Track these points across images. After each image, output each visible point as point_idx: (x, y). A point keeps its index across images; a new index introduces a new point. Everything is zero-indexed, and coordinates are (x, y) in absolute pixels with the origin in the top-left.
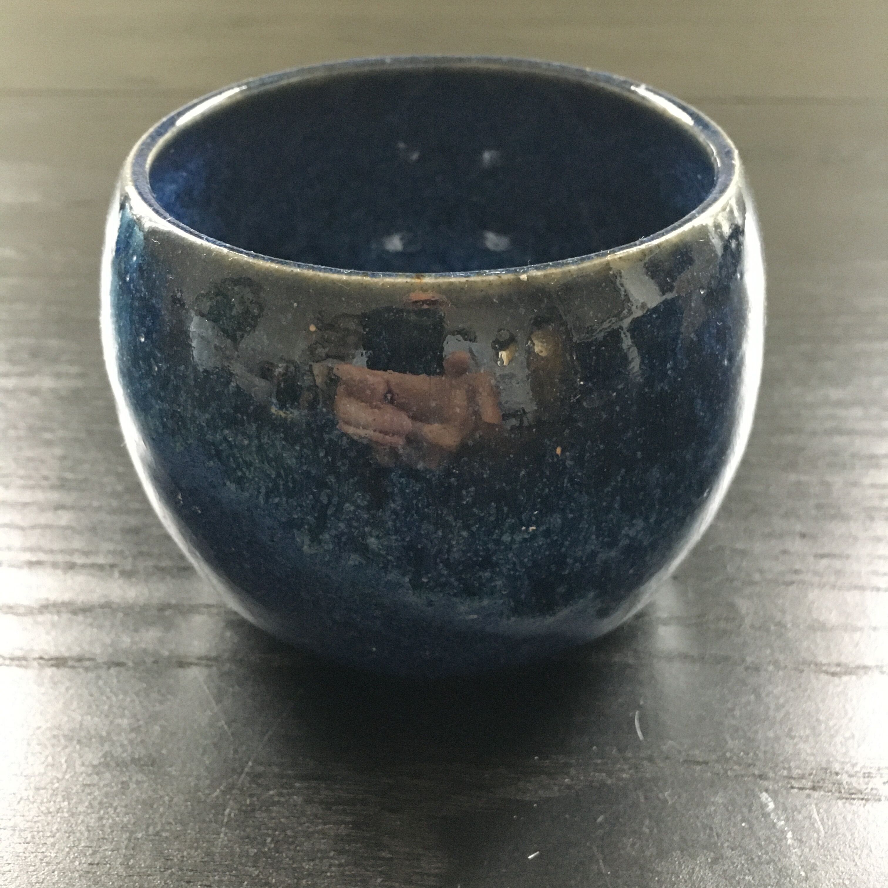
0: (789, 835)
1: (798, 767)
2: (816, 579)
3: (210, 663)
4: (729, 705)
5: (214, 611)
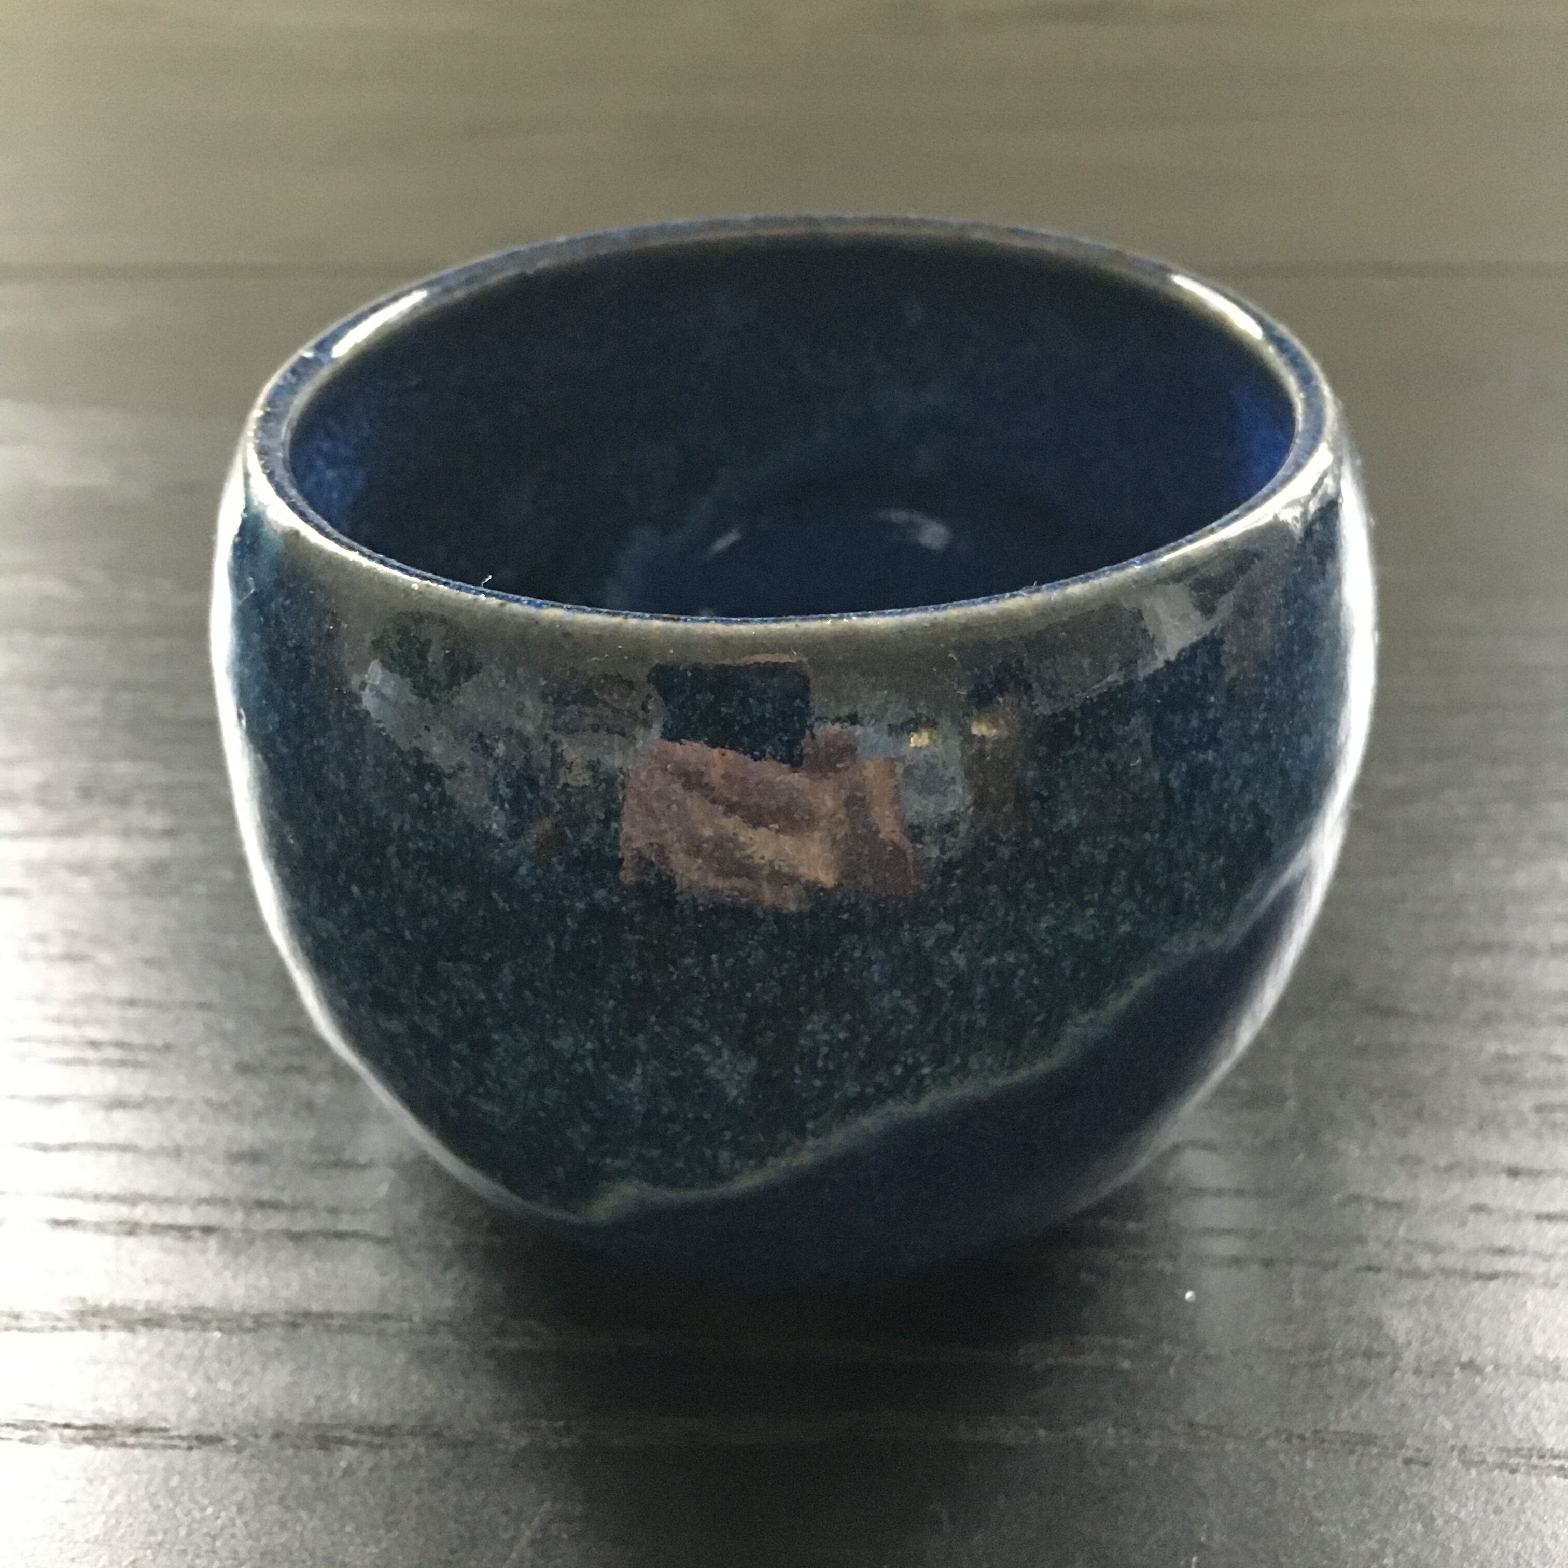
2: (1540, 1268)
3: (377, 1440)
4: (1373, 1544)
5: (391, 1327)
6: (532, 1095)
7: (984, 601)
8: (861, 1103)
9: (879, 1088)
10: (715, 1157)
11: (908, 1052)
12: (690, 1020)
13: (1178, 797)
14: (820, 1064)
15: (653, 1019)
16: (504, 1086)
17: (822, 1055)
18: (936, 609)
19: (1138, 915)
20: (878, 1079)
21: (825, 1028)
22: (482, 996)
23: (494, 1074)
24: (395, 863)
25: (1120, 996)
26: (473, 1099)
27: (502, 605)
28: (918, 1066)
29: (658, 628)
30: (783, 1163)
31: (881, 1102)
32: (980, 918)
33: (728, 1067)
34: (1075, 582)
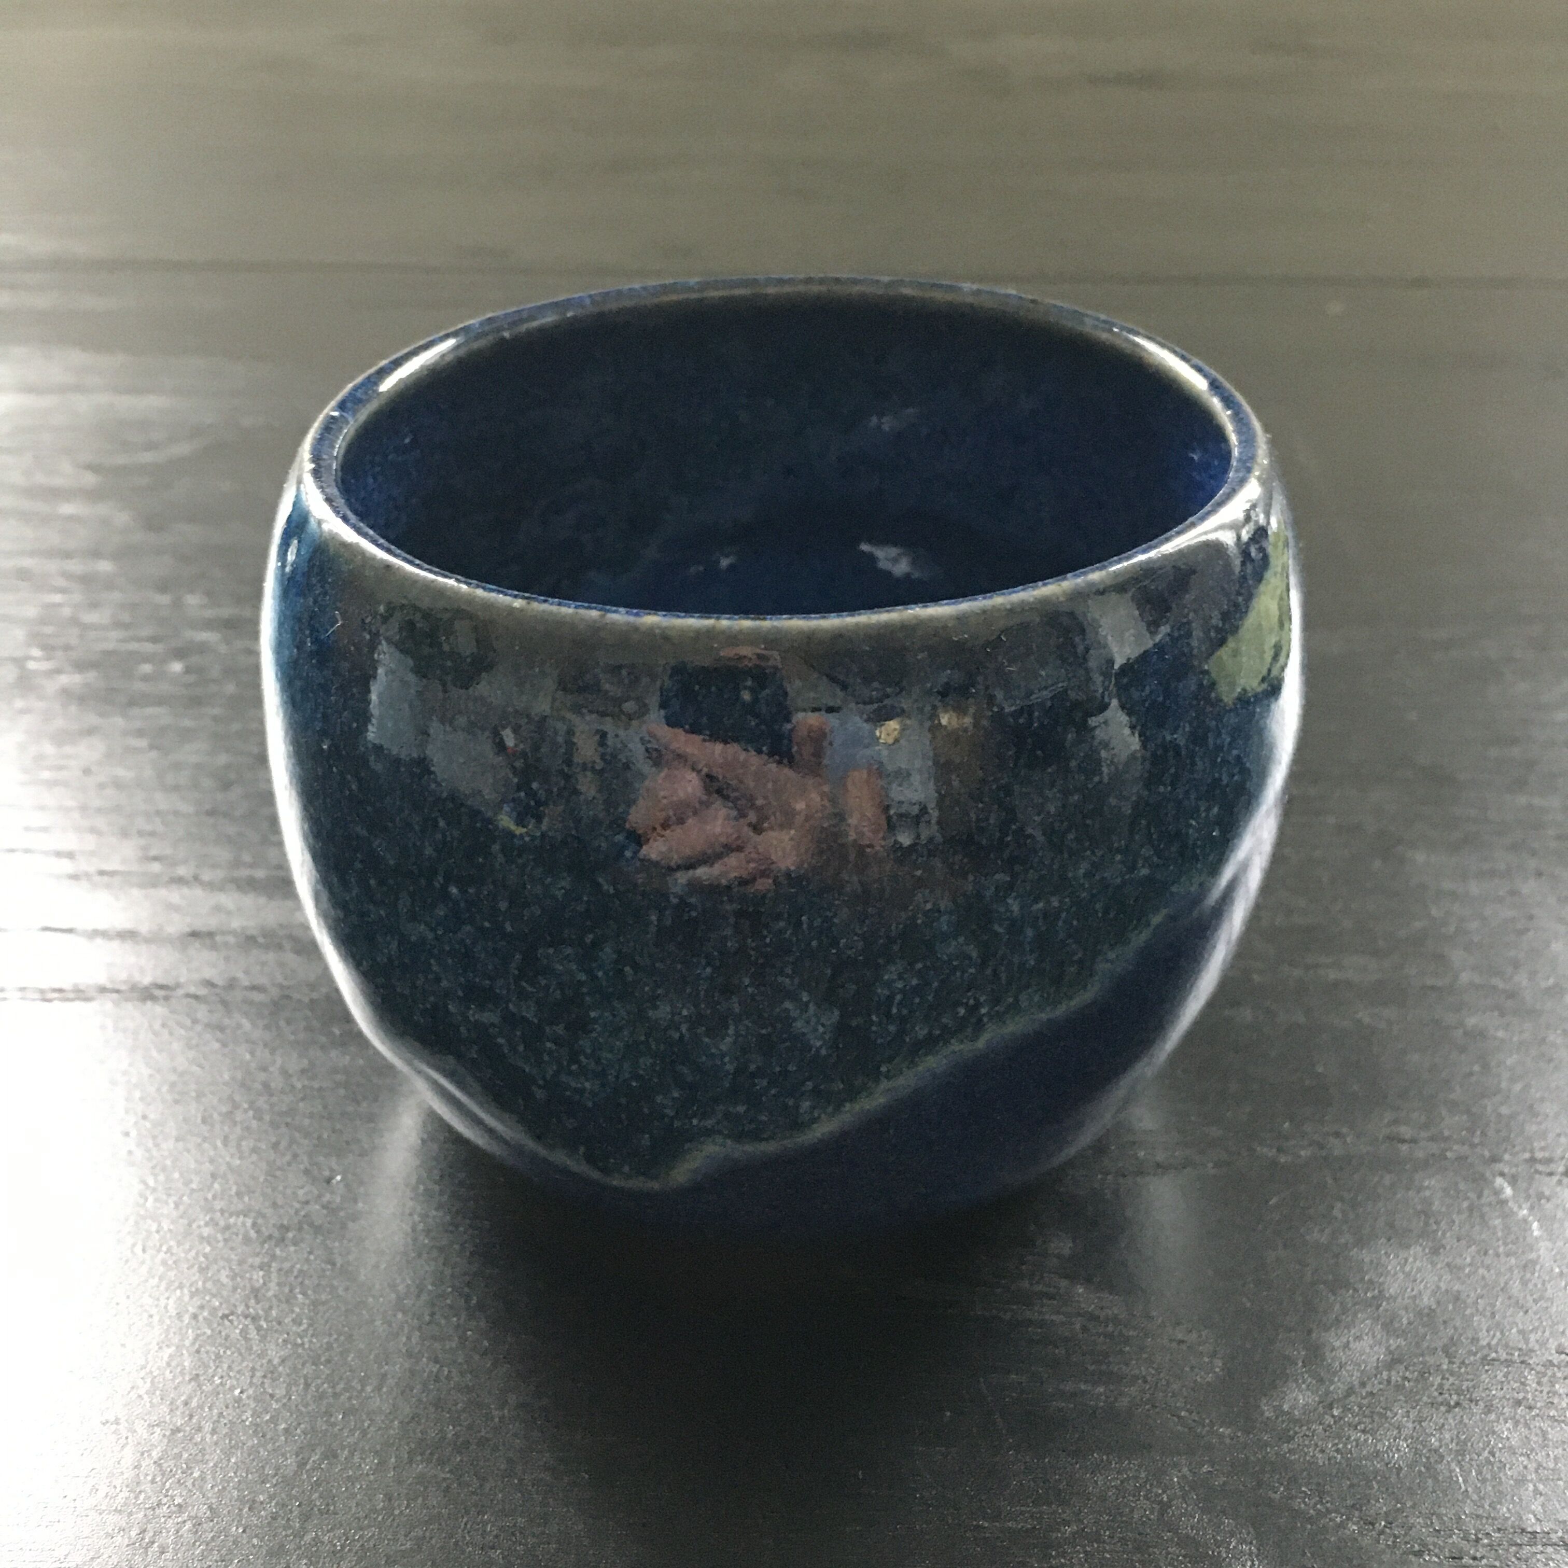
0: (1535, 1225)
1: (1542, 1149)
6: (626, 1066)
7: (1023, 590)
8: (930, 1044)
9: (944, 1028)
10: (797, 1107)
11: (970, 994)
12: (780, 979)
13: (1184, 752)
14: (894, 1011)
15: (747, 981)
16: (598, 1061)
17: (896, 1001)
18: (984, 598)
19: (1155, 859)
20: (944, 1020)
21: (900, 977)
22: (583, 977)
23: (589, 1051)
24: (501, 858)
25: (1141, 932)
26: (564, 1078)
27: (603, 616)
28: (977, 1006)
29: (749, 628)
30: (857, 1107)
31: (947, 1042)
32: (1032, 867)
33: (814, 1020)
34: (1093, 571)
